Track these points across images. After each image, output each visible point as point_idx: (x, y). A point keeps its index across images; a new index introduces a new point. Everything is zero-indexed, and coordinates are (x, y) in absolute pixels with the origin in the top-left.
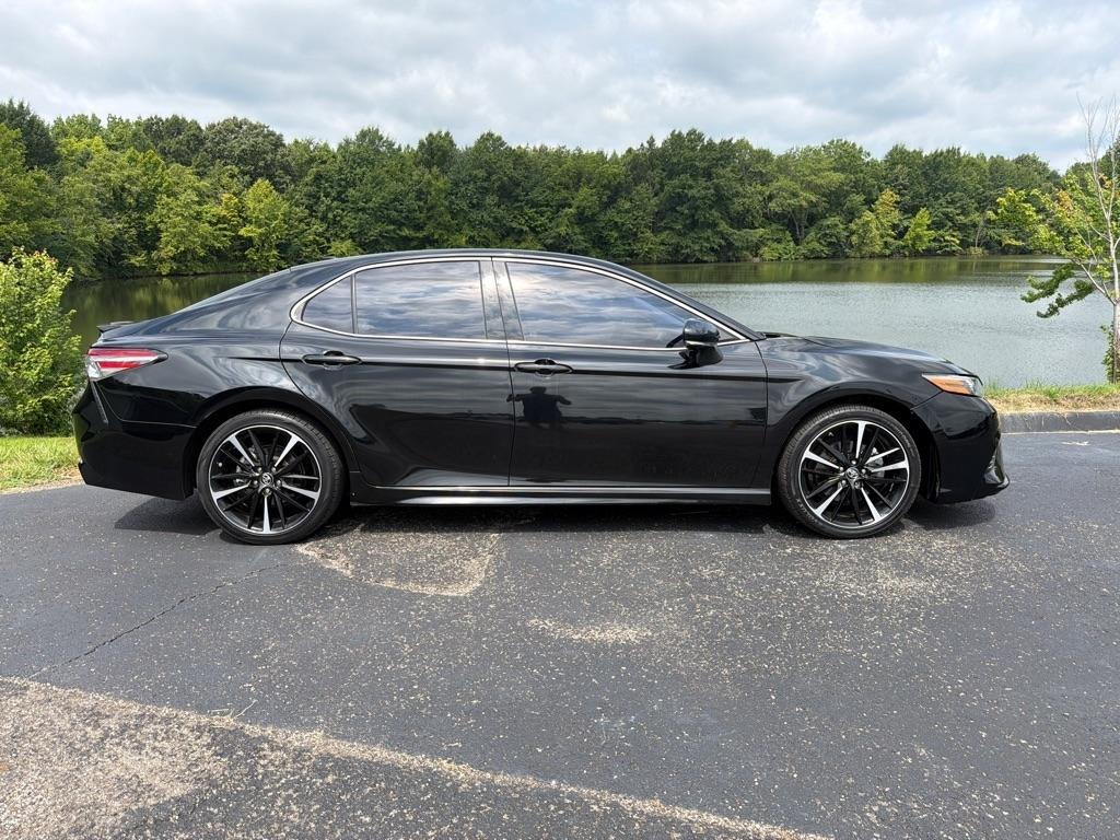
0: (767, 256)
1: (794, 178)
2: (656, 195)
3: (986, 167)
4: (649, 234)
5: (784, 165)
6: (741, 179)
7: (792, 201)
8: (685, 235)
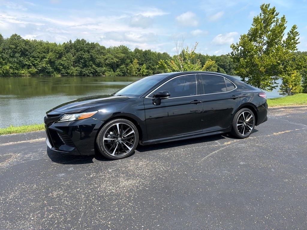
0: (107, 75)
1: (112, 55)
2: (73, 56)
3: (157, 55)
4: (72, 67)
6: (98, 54)
7: (112, 61)
8: (83, 68)
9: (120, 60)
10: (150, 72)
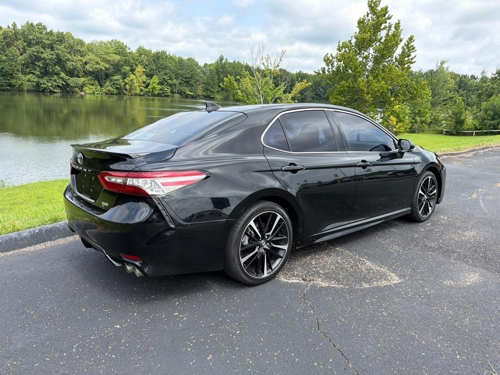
0: (87, 91)
1: (96, 55)
2: (21, 54)
4: (20, 75)
5: (90, 48)
6: (70, 52)
7: (97, 66)
8: (42, 77)
9: (112, 65)
10: (165, 89)
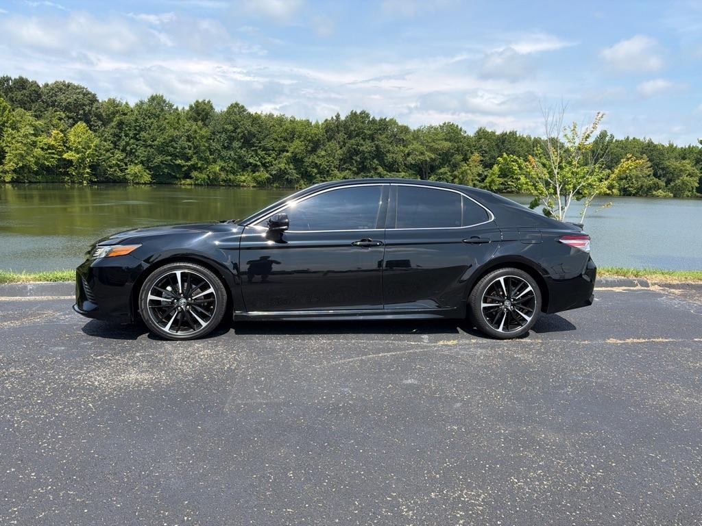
1: (422, 144)
2: (341, 148)
3: (531, 143)
4: (336, 171)
5: (417, 135)
6: (391, 142)
7: (421, 157)
8: (357, 174)
9: (440, 155)
